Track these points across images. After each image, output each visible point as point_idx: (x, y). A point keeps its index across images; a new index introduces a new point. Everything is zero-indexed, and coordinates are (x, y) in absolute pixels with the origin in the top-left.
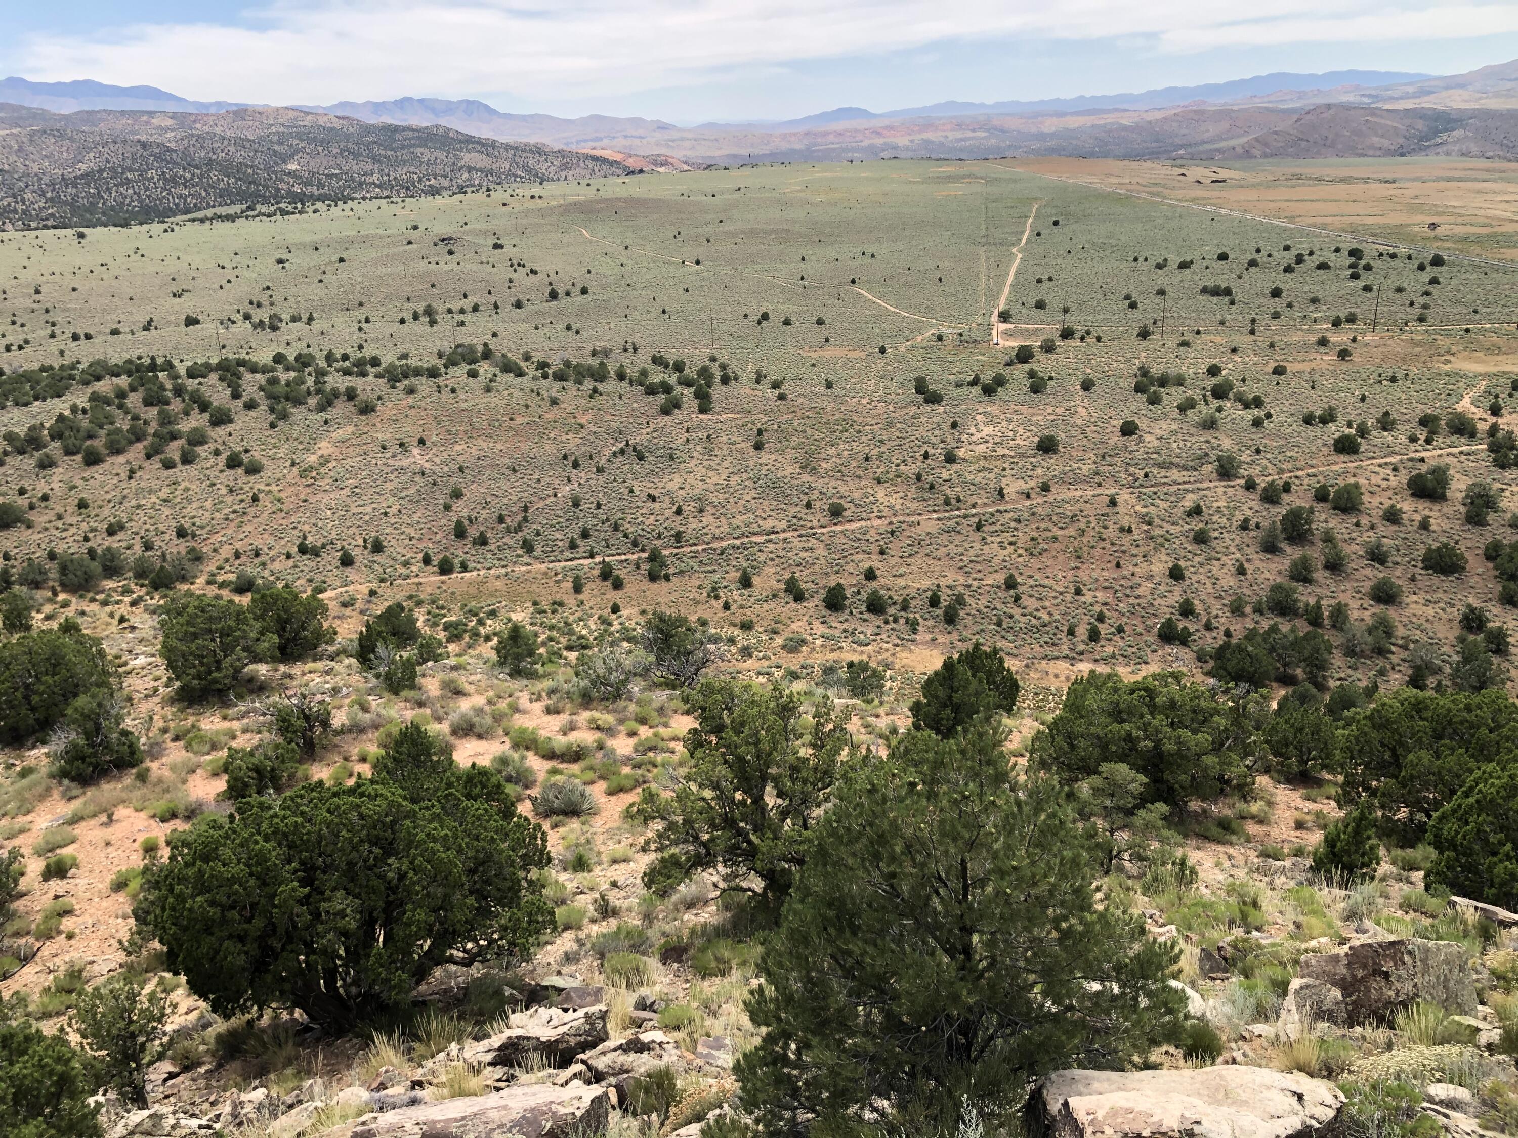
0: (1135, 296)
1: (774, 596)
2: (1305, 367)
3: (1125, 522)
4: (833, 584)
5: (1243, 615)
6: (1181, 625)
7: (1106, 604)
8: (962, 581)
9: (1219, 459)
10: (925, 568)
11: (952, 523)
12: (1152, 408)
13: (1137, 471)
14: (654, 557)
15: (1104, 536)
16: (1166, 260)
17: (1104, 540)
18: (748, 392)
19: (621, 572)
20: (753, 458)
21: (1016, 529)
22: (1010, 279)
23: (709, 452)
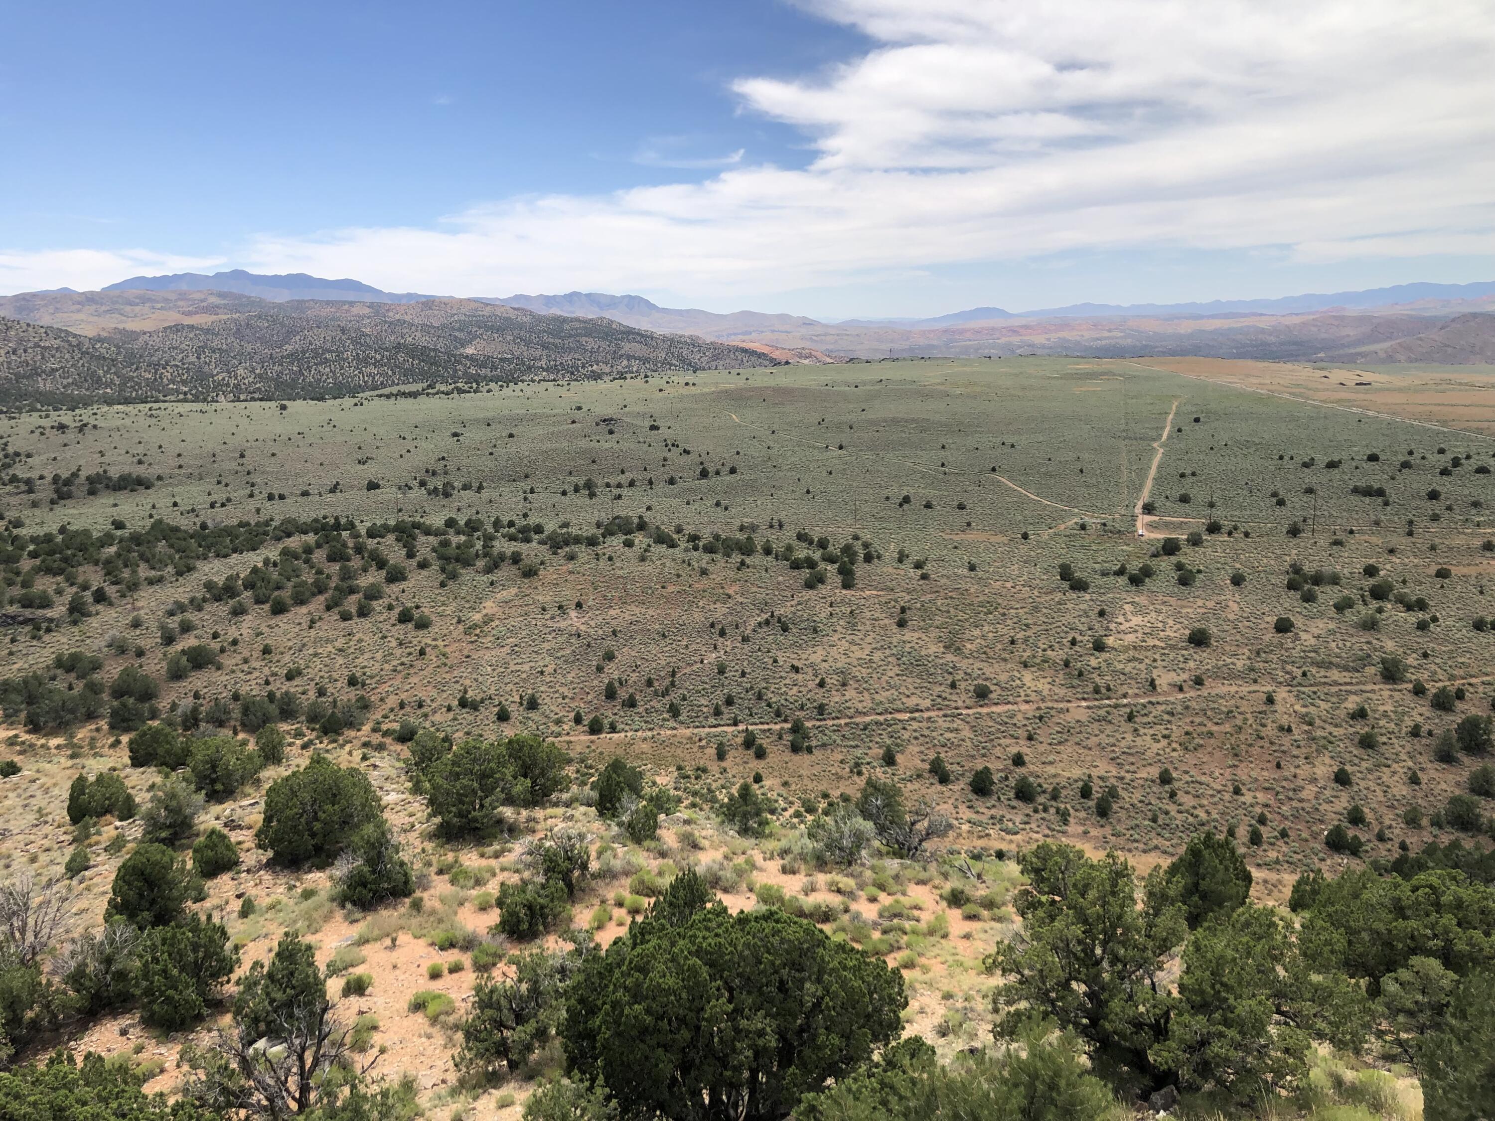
0: (1282, 493)
1: (919, 776)
2: (1472, 571)
3: (1285, 721)
4: (980, 767)
5: (1419, 827)
6: (1351, 833)
7: (1267, 806)
8: (1114, 773)
9: (1383, 661)
10: (1075, 758)
11: (1102, 712)
12: (1307, 605)
13: (1295, 669)
14: (797, 729)
15: (1262, 734)
16: (1313, 459)
17: (1262, 738)
18: (891, 570)
19: (764, 742)
20: (896, 635)
21: (1169, 722)
22: (1153, 472)
23: (852, 626)
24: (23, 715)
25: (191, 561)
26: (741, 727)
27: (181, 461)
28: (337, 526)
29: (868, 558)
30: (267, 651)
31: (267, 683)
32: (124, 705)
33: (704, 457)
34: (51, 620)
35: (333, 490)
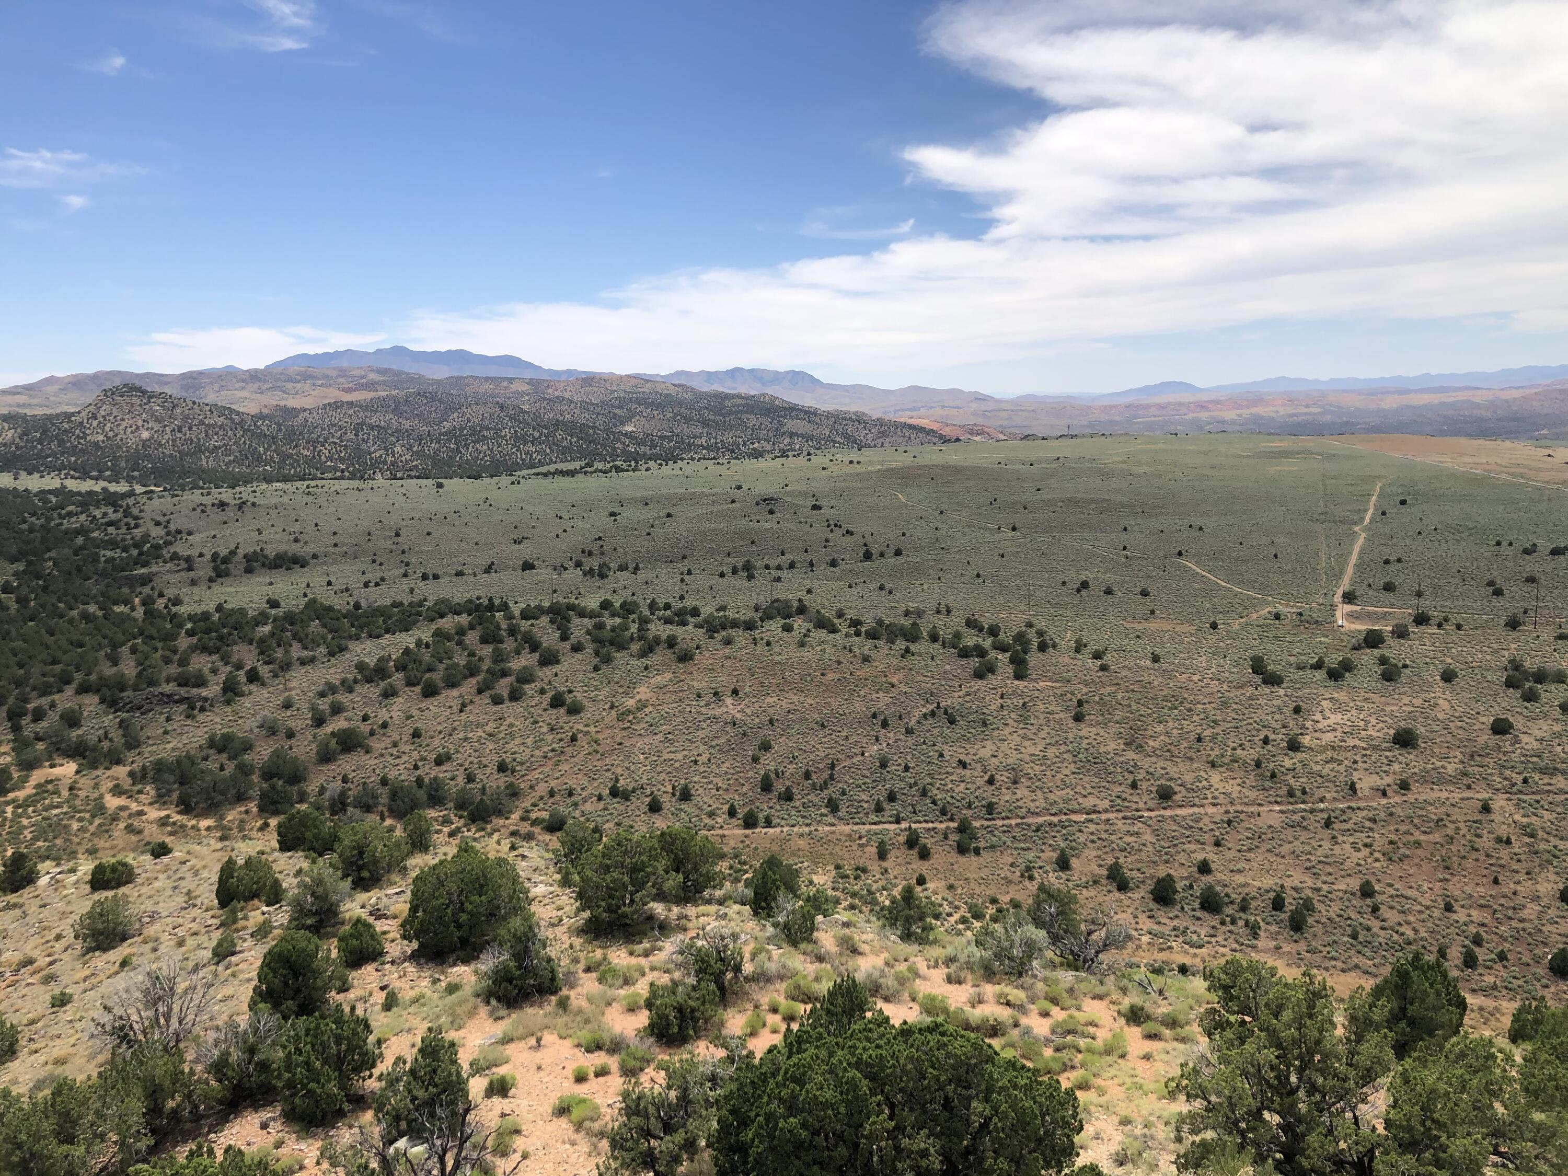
0: (1499, 582)
1: (1095, 882)
3: (1503, 831)
4: (1162, 874)
7: (1483, 925)
8: (1310, 883)
10: (1267, 866)
11: (1297, 817)
12: (1528, 705)
13: (1514, 775)
14: (964, 828)
15: (1477, 846)
16: (1535, 545)
17: (1477, 850)
18: (1067, 660)
19: (928, 841)
20: (1073, 730)
21: (1371, 829)
22: (1354, 559)
23: (1024, 720)
24: (175, 796)
25: (343, 642)
26: (904, 825)
27: (336, 539)
28: (491, 607)
29: (1043, 647)
30: (416, 734)
31: (416, 767)
32: (273, 787)
33: (869, 539)
34: (206, 699)
35: (487, 571)
